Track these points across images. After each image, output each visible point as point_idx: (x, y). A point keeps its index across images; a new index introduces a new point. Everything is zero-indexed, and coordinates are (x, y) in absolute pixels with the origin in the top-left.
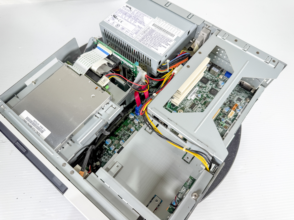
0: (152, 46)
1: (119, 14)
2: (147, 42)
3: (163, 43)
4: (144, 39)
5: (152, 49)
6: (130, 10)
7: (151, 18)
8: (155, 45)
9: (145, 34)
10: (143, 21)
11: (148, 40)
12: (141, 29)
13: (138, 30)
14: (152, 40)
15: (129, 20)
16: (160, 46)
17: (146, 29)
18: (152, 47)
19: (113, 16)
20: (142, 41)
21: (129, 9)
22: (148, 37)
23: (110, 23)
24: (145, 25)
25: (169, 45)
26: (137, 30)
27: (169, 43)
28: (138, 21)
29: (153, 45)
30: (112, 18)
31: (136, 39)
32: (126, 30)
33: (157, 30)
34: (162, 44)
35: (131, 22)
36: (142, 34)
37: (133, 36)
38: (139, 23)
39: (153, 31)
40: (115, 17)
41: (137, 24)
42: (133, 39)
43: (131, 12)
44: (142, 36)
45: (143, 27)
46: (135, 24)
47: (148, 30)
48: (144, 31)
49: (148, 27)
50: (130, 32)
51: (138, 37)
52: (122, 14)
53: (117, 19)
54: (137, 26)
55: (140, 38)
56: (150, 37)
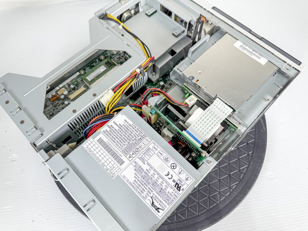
0: (131, 126)
1: (171, 190)
2: (136, 132)
3: (116, 130)
4: (139, 138)
5: (131, 123)
6: (154, 201)
7: (124, 177)
8: (126, 128)
9: (137, 147)
10: (136, 172)
11: (134, 137)
12: (141, 157)
13: (145, 155)
14: (130, 136)
15: (156, 176)
16: (120, 126)
17: (134, 156)
18: (131, 124)
19: (181, 188)
20: (142, 135)
21: (155, 203)
22: (133, 141)
23: (185, 174)
24: (134, 164)
25: (110, 125)
26: (147, 156)
27: (108, 129)
28: (143, 174)
29: (129, 128)
30: (183, 184)
31: (150, 140)
32: (162, 157)
33: (119, 153)
34: (117, 128)
35: (154, 172)
36: (140, 147)
37: (152, 145)
38: (142, 169)
39: (125, 152)
40: (178, 185)
41: (145, 167)
42: (153, 141)
43: (151, 195)
44: (141, 144)
45: (138, 160)
46: (148, 168)
47: (131, 153)
48: (137, 153)
49: (130, 159)
50: (156, 152)
51: (147, 143)
52: (167, 192)
53: (174, 181)
54: (146, 163)
55: (144, 140)
56: (131, 141)
